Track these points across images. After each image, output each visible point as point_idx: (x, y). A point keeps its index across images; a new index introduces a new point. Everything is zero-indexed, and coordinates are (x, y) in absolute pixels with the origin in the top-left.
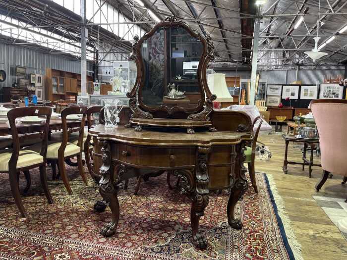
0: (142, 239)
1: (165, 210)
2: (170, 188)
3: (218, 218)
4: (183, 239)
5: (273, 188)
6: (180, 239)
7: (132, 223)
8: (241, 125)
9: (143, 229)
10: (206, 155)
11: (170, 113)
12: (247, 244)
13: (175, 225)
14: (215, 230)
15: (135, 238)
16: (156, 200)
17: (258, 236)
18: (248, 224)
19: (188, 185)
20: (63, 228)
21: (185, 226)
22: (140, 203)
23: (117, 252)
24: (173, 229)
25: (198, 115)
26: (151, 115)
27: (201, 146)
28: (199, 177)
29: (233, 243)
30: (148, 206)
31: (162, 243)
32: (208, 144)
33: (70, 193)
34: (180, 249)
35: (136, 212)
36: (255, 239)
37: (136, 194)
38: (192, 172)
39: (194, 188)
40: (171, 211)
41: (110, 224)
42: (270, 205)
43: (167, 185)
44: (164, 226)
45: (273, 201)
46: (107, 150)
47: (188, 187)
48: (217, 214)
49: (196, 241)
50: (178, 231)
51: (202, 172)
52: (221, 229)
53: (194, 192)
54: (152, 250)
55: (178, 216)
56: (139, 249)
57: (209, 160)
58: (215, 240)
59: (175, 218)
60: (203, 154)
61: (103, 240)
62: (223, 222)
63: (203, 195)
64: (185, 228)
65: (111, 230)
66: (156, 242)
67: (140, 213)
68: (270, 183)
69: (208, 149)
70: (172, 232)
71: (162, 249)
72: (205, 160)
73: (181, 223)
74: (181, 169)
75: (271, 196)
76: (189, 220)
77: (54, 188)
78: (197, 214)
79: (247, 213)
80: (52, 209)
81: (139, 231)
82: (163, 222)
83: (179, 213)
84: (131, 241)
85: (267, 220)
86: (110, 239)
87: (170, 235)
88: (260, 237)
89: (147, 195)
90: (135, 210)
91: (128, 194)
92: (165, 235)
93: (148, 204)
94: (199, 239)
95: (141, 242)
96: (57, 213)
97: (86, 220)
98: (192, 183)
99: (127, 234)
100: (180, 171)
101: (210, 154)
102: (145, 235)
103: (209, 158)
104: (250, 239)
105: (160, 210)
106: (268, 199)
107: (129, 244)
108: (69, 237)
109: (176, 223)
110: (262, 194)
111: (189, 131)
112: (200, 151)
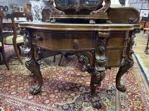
0: (57, 97)
1: (75, 76)
2: (80, 62)
3: (109, 83)
4: (84, 98)
5: (141, 63)
6: (83, 99)
7: (53, 85)
8: (131, 18)
9: (59, 89)
10: (105, 40)
11: (77, 11)
12: (131, 104)
13: (80, 87)
14: (107, 91)
15: (52, 96)
16: (70, 69)
17: (138, 97)
18: (129, 88)
19: (89, 63)
20: (9, 87)
21: (87, 88)
22: (61, 71)
23: (37, 108)
24: (79, 90)
25: (98, 11)
26: (64, 13)
27: (101, 31)
28: (98, 58)
29: (120, 103)
30: (65, 73)
31: (70, 102)
32: (107, 30)
33: (22, 64)
34: (82, 107)
35: (57, 77)
36: (136, 100)
37: (59, 65)
38: (92, 54)
39: (93, 66)
40: (79, 76)
41: (36, 87)
42: (142, 74)
43: (78, 61)
44: (73, 87)
45: (143, 71)
46: (28, 36)
47: (89, 65)
48: (108, 79)
49: (94, 102)
50: (82, 91)
51: (101, 54)
52: (111, 91)
53: (93, 69)
54: (62, 107)
55: (82, 80)
56: (53, 106)
57: (107, 44)
58: (108, 100)
59: (81, 82)
60: (102, 38)
61: (31, 97)
62: (112, 85)
63: (100, 72)
64: (86, 90)
65: (37, 90)
66: (66, 100)
67: (59, 78)
68: (139, 60)
69: (107, 33)
70: (77, 93)
71: (69, 106)
72: (104, 44)
73: (84, 86)
74: (83, 51)
75: (141, 68)
76: (89, 83)
77: (15, 60)
78: (95, 85)
79: (128, 79)
80: (8, 73)
81: (56, 91)
82: (73, 84)
83: (83, 78)
84: (49, 98)
85: (142, 84)
86: (35, 96)
87: (76, 95)
88: (139, 98)
89: (65, 66)
90: (57, 75)
91: (55, 65)
92: (73, 94)
93: (65, 72)
94: (96, 102)
95: (55, 100)
96: (10, 77)
97: (25, 82)
98: (92, 62)
99: (48, 93)
100: (82, 52)
101: (108, 39)
102: (59, 94)
103: (107, 42)
104: (132, 100)
105: (72, 75)
106: (140, 70)
107: (47, 101)
108: (10, 94)
109: (81, 86)
110: (135, 67)
111: (91, 22)
112: (100, 36)
